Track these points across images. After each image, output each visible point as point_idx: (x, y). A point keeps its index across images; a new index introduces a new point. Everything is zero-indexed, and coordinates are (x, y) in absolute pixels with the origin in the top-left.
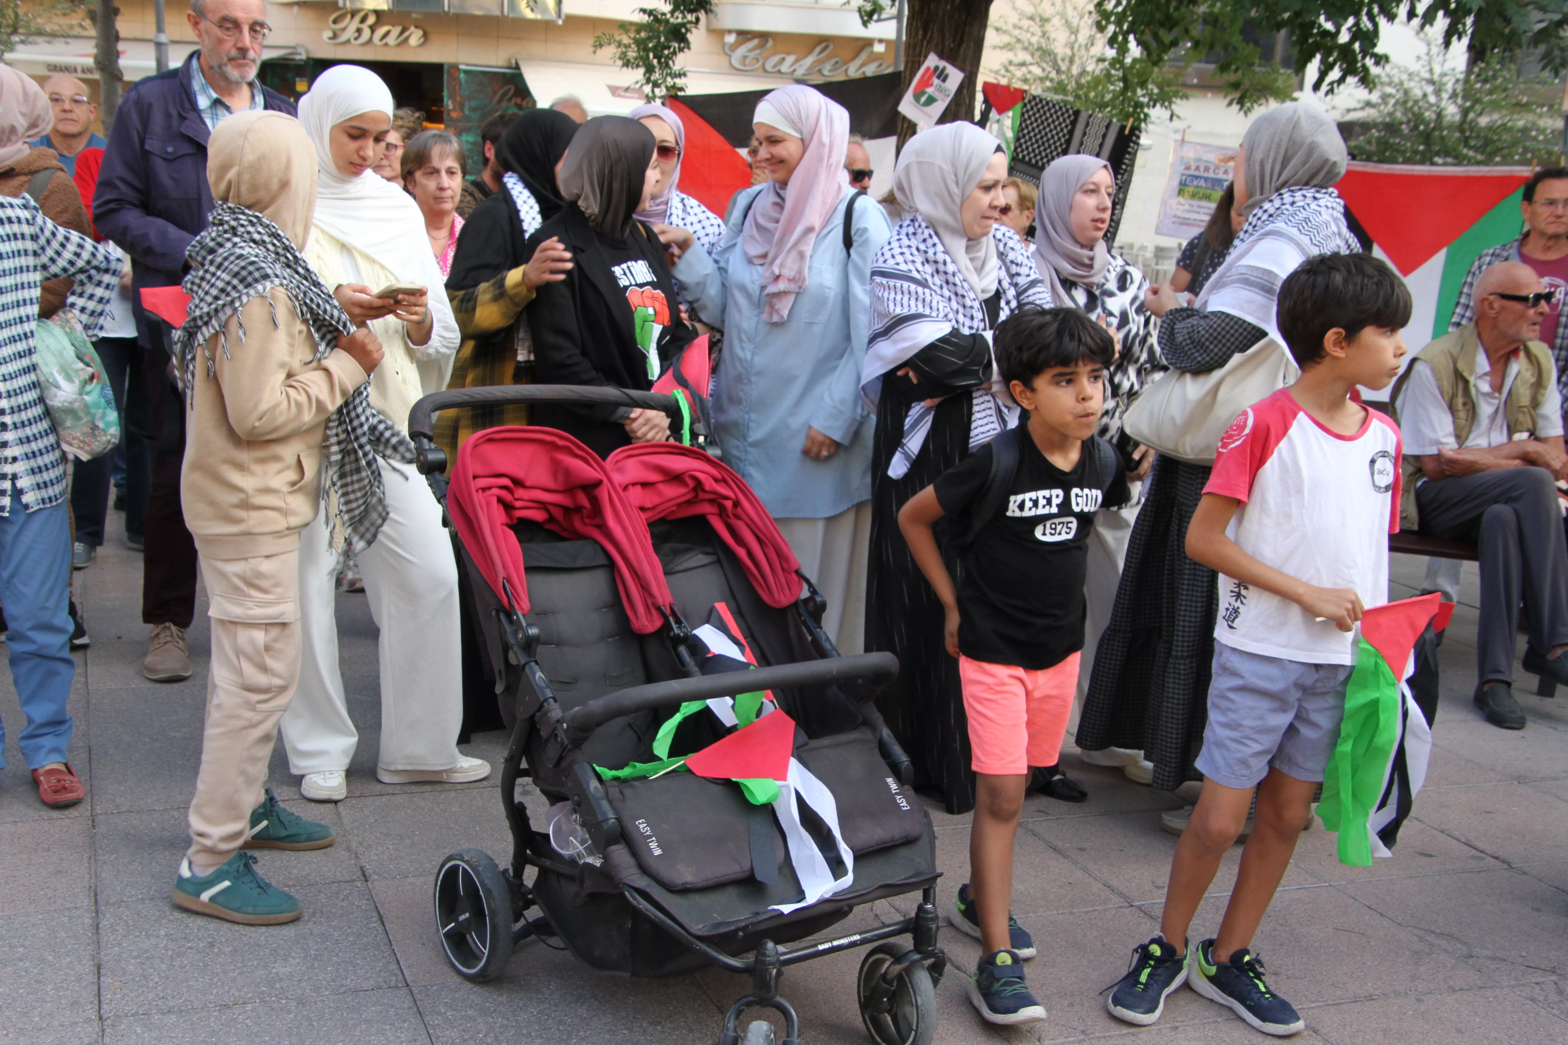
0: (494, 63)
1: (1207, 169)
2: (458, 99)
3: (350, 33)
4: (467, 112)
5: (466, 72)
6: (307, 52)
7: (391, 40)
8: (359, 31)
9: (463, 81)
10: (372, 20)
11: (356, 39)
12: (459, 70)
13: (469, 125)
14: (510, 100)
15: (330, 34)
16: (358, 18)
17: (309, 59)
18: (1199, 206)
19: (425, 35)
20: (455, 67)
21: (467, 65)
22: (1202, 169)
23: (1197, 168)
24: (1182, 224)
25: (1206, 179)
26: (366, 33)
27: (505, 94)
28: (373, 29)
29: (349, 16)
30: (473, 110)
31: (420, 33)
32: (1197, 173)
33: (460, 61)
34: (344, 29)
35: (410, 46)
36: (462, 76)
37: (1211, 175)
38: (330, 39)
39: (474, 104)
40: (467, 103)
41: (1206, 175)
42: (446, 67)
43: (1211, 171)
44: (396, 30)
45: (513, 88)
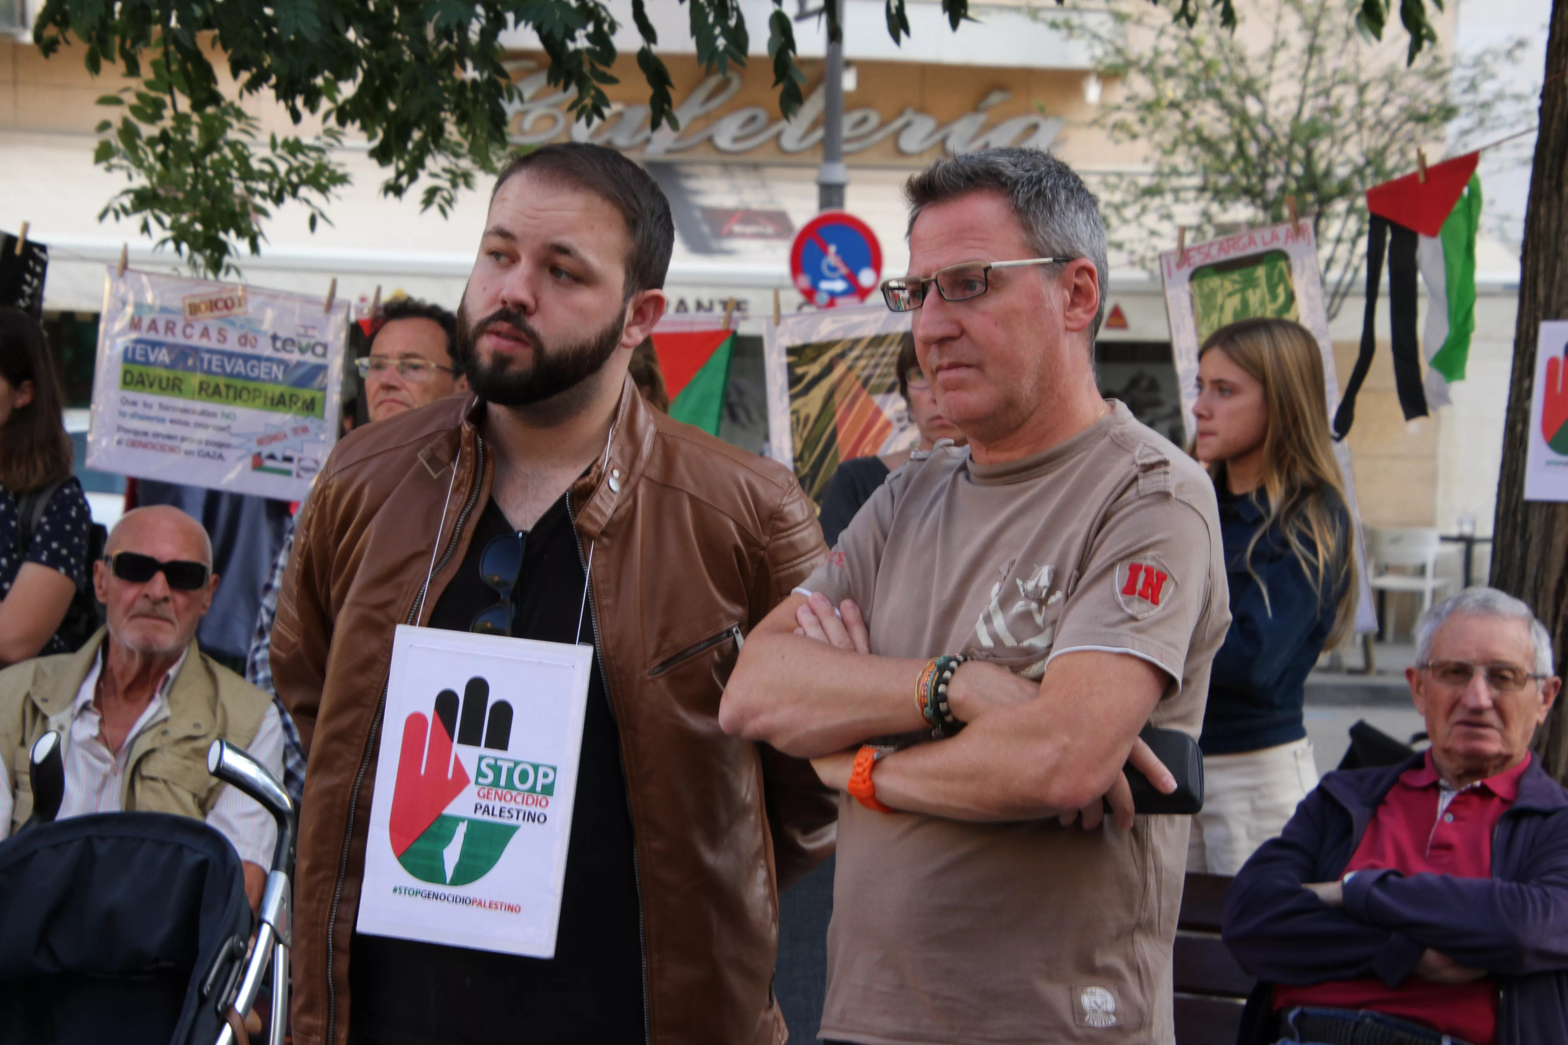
1: (170, 327)
18: (162, 407)
22: (161, 326)
23: (153, 326)
24: (133, 444)
25: (171, 347)
32: (152, 336)
37: (179, 339)
41: (169, 339)
43: (178, 330)
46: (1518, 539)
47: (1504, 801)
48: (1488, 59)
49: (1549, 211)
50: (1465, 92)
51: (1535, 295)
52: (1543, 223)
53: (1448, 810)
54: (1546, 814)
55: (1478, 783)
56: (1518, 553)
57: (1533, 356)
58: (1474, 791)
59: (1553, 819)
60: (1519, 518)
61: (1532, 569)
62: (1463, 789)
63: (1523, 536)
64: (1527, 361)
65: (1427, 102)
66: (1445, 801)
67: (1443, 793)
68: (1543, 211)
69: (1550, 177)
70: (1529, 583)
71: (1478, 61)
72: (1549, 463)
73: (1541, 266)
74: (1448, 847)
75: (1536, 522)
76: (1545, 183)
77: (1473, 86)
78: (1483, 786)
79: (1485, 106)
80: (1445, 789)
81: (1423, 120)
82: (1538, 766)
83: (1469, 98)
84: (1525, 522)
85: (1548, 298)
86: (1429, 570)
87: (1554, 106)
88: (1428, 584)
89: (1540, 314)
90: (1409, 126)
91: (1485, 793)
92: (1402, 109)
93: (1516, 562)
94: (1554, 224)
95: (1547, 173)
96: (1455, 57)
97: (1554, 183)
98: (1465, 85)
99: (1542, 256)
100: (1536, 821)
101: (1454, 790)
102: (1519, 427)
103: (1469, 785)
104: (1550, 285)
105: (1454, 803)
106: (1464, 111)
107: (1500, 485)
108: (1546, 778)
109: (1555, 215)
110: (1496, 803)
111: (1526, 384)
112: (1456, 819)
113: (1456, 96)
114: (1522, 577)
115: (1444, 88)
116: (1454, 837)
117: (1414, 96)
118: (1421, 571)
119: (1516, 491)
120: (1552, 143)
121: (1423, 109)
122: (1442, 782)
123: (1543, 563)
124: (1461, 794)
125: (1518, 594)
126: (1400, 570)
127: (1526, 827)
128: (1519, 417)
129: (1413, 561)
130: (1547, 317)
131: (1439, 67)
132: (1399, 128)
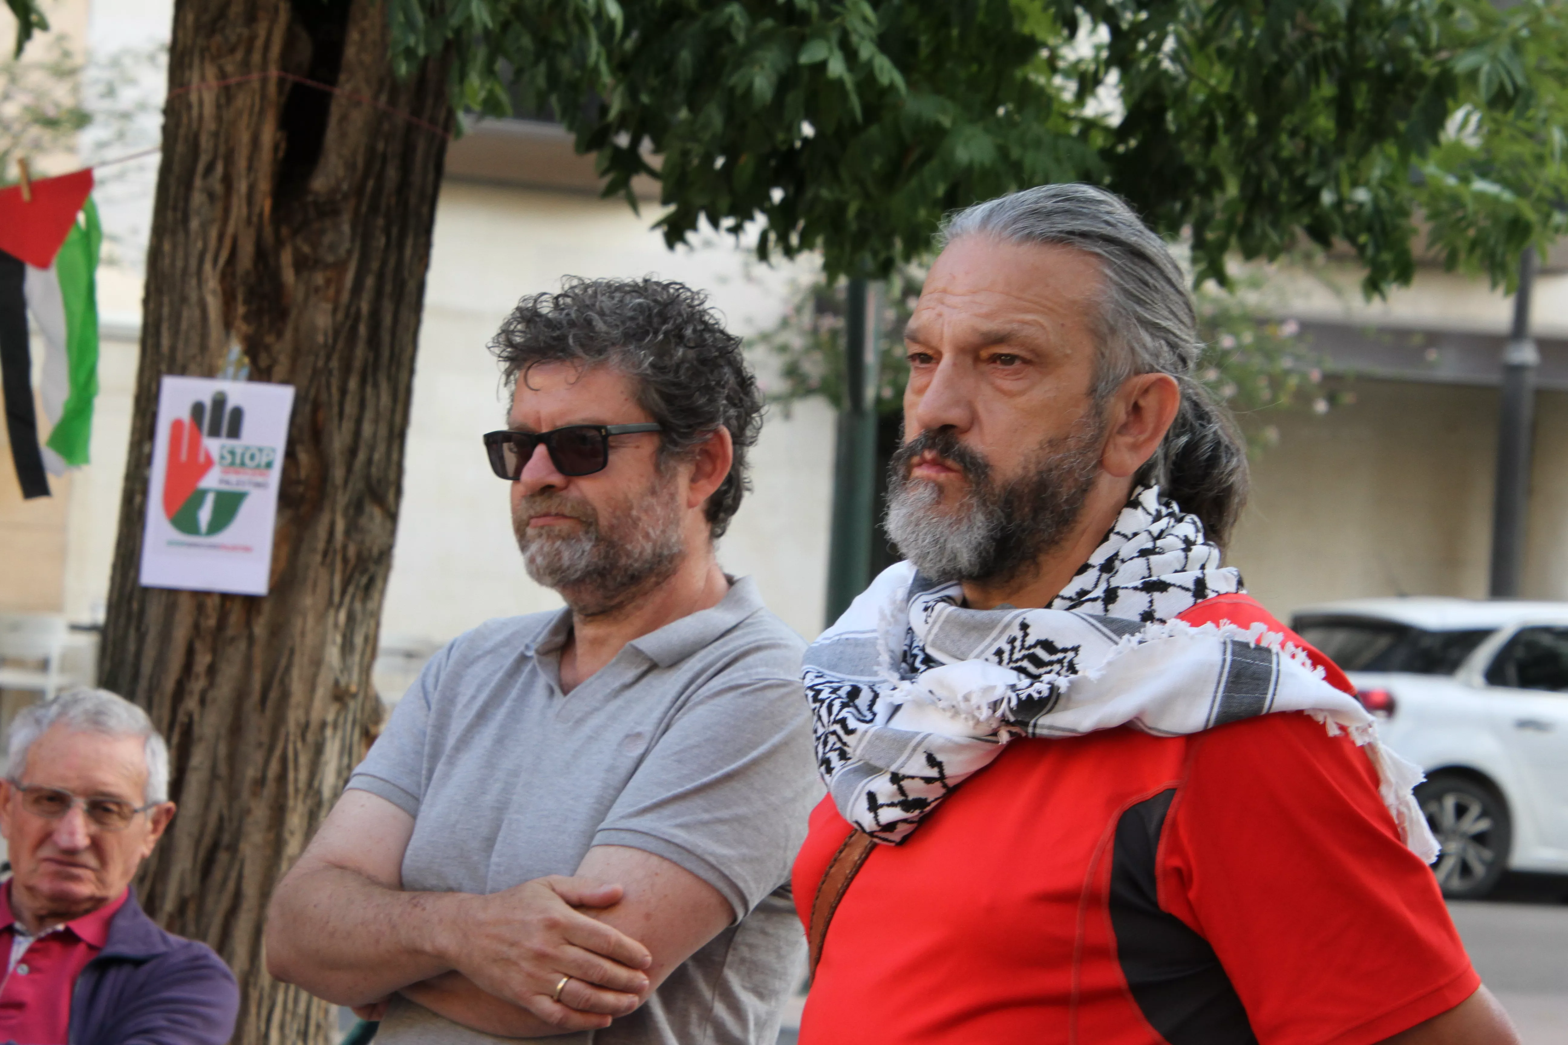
46: (132, 633)
47: (91, 947)
48: (128, 61)
49: (174, 247)
50: (103, 96)
51: (157, 345)
52: (167, 261)
53: (23, 961)
54: (137, 963)
55: (60, 927)
56: (132, 647)
57: (154, 416)
58: (56, 935)
59: (147, 967)
60: (135, 606)
61: (147, 667)
62: (42, 934)
63: (138, 629)
64: (148, 421)
65: (57, 105)
66: (20, 947)
67: (19, 939)
68: (167, 247)
69: (175, 209)
70: (143, 684)
71: (115, 62)
72: (171, 543)
73: (166, 311)
74: (19, 1006)
75: (154, 612)
76: (170, 215)
77: (110, 92)
78: (68, 931)
79: (126, 116)
80: (22, 934)
81: (51, 123)
82: (137, 904)
83: (106, 104)
84: (142, 612)
85: (173, 349)
86: (55, 664)
87: (178, 125)
88: (51, 682)
89: (164, 367)
90: (35, 131)
91: (69, 938)
92: (27, 108)
93: (130, 657)
94: (179, 264)
95: (171, 203)
96: (89, 54)
97: (179, 215)
98: (101, 88)
99: (166, 300)
100: (126, 970)
101: (31, 935)
102: (138, 499)
103: (49, 930)
104: (175, 333)
105: (31, 951)
106: (99, 118)
107: (115, 567)
108: (144, 918)
109: (180, 254)
110: (81, 948)
111: (146, 449)
112: (33, 970)
113: (92, 101)
114: (136, 676)
115: (76, 90)
116: (27, 993)
117: (40, 94)
118: (44, 665)
119: (132, 574)
120: (176, 168)
121: (51, 112)
122: (18, 925)
123: (161, 661)
124: (40, 940)
125: (130, 696)
126: (18, 663)
127: (114, 978)
128: (138, 487)
129: (34, 653)
130: (171, 372)
131: (69, 64)
132: (24, 130)
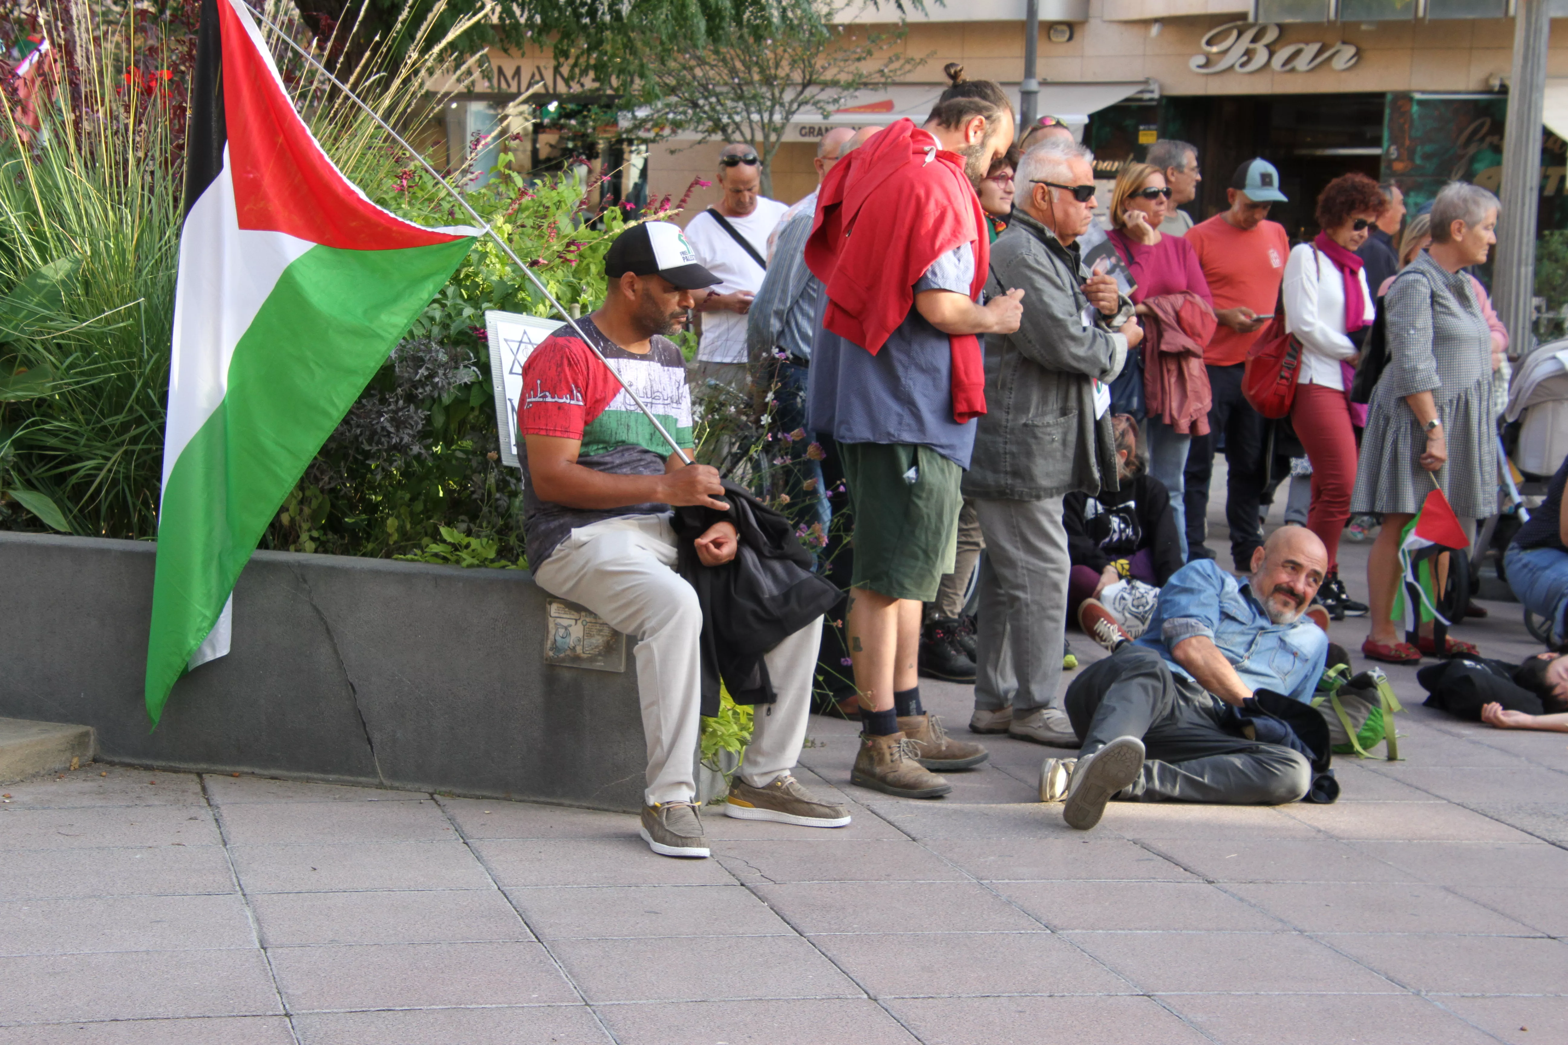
0: (1461, 87)
2: (1407, 142)
3: (1235, 56)
4: (1418, 161)
5: (1421, 103)
6: (1161, 87)
7: (1302, 63)
8: (1249, 54)
9: (1415, 116)
10: (1271, 35)
11: (1243, 65)
12: (1411, 99)
13: (1420, 180)
14: (1482, 139)
15: (1201, 60)
16: (1249, 34)
17: (1162, 97)
19: (1358, 54)
20: (1405, 97)
21: (1423, 92)
26: (1261, 56)
27: (1475, 132)
28: (1271, 50)
29: (1235, 33)
30: (1427, 157)
31: (1350, 51)
33: (1414, 86)
34: (1225, 52)
35: (1333, 71)
36: (1415, 108)
38: (1199, 67)
39: (1428, 148)
40: (1419, 148)
42: (1389, 97)
44: (1311, 49)
45: (1488, 122)
